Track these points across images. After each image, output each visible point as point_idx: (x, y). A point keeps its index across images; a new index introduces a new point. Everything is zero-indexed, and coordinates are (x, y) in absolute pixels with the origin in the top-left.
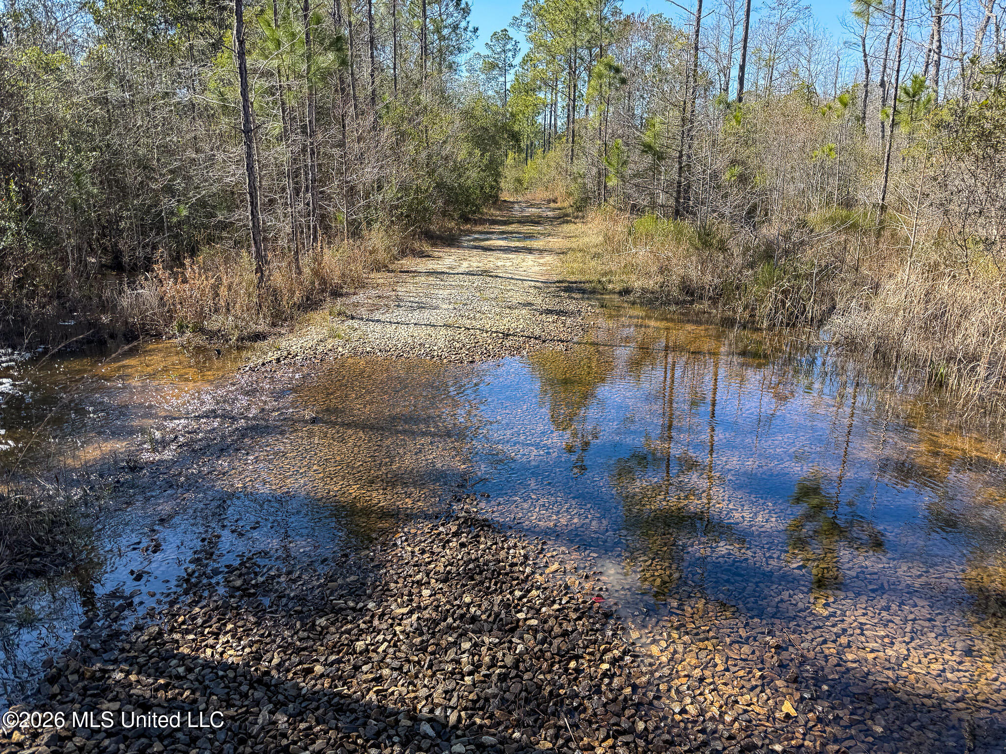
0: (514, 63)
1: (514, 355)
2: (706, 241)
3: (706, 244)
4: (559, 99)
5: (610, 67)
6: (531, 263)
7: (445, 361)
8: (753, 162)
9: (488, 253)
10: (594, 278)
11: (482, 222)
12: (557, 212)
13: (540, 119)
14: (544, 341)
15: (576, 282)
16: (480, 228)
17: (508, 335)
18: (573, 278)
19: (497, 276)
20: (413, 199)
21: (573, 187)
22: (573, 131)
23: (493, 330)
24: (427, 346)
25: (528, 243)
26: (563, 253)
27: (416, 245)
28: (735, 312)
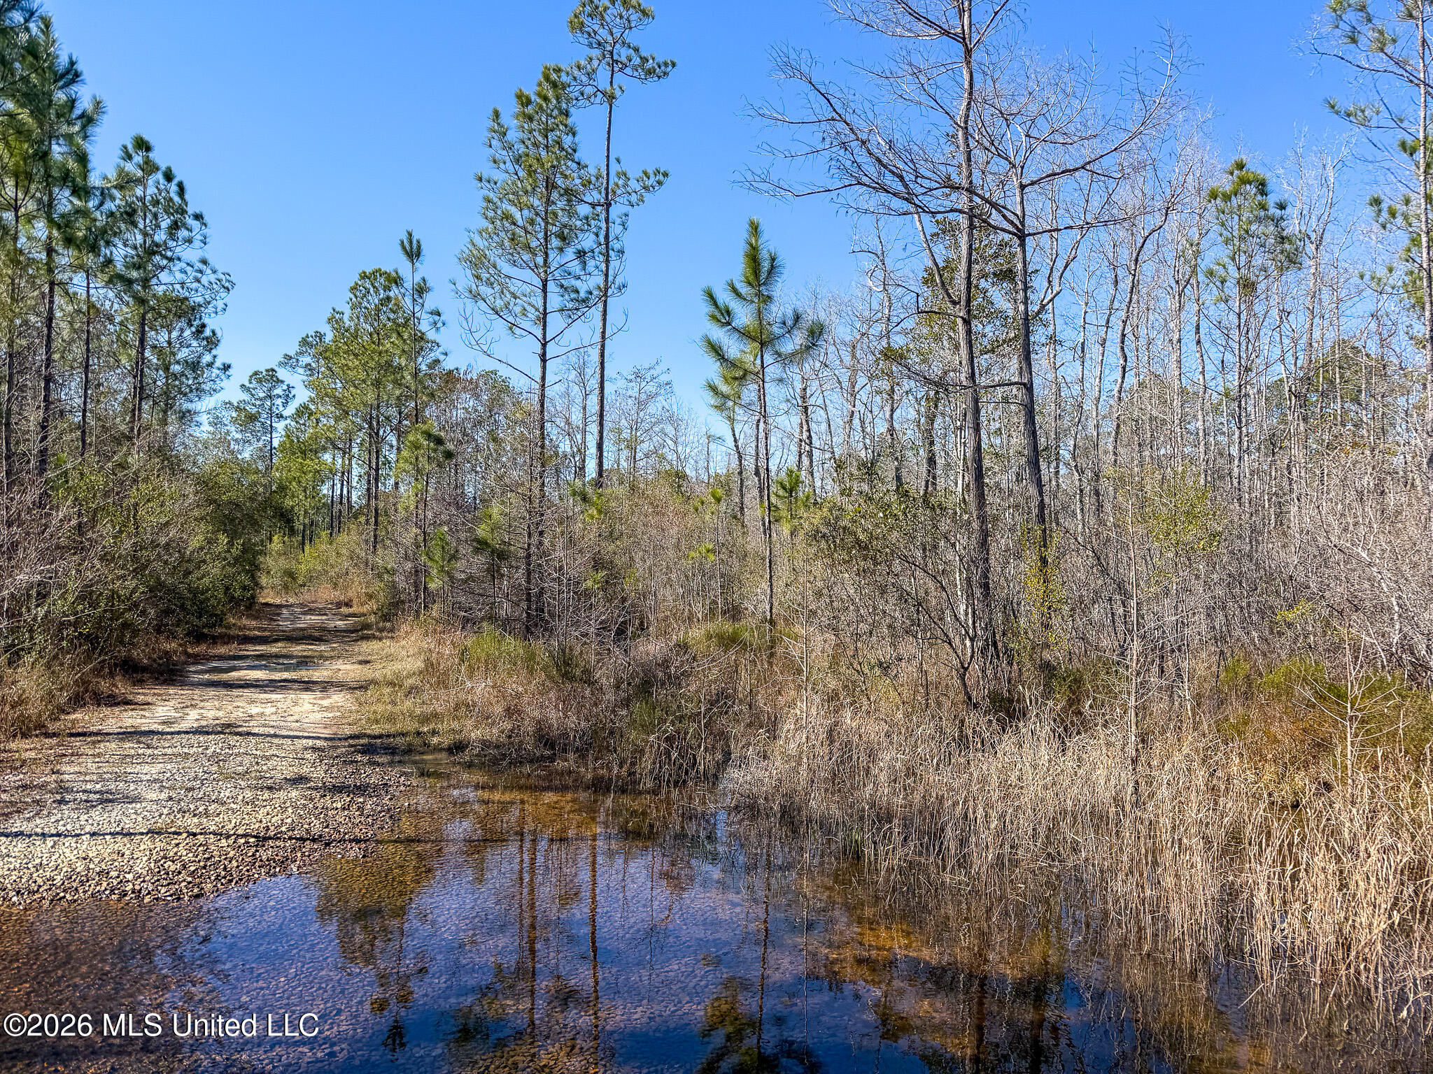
0: (285, 413)
1: (274, 875)
2: (567, 672)
3: (567, 676)
4: (354, 466)
5: (429, 435)
6: (307, 707)
7: (147, 900)
8: (620, 561)
9: (236, 692)
10: (411, 726)
11: (227, 639)
12: (352, 620)
13: (325, 490)
14: (327, 845)
15: (380, 736)
16: (222, 650)
17: (266, 839)
18: (376, 729)
19: (249, 734)
20: (105, 611)
21: (377, 586)
22: (376, 510)
23: (240, 832)
24: (114, 874)
25: (303, 674)
26: (361, 687)
27: (104, 686)
28: (610, 770)
